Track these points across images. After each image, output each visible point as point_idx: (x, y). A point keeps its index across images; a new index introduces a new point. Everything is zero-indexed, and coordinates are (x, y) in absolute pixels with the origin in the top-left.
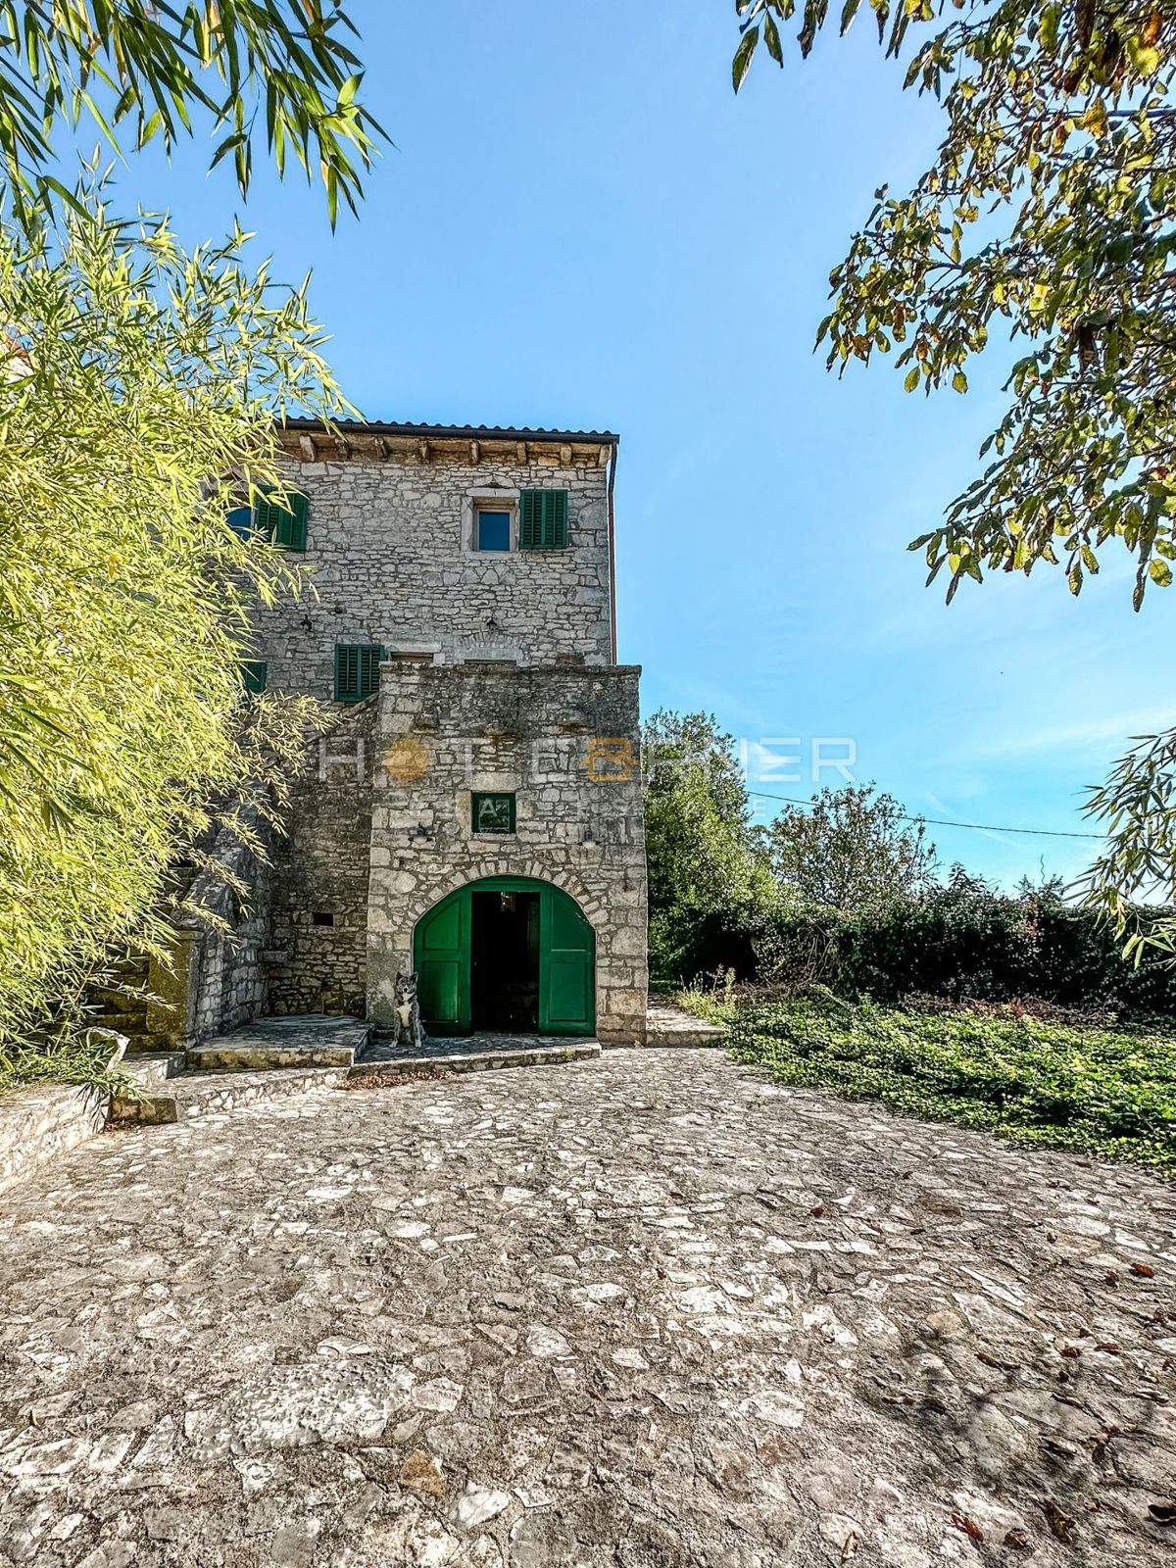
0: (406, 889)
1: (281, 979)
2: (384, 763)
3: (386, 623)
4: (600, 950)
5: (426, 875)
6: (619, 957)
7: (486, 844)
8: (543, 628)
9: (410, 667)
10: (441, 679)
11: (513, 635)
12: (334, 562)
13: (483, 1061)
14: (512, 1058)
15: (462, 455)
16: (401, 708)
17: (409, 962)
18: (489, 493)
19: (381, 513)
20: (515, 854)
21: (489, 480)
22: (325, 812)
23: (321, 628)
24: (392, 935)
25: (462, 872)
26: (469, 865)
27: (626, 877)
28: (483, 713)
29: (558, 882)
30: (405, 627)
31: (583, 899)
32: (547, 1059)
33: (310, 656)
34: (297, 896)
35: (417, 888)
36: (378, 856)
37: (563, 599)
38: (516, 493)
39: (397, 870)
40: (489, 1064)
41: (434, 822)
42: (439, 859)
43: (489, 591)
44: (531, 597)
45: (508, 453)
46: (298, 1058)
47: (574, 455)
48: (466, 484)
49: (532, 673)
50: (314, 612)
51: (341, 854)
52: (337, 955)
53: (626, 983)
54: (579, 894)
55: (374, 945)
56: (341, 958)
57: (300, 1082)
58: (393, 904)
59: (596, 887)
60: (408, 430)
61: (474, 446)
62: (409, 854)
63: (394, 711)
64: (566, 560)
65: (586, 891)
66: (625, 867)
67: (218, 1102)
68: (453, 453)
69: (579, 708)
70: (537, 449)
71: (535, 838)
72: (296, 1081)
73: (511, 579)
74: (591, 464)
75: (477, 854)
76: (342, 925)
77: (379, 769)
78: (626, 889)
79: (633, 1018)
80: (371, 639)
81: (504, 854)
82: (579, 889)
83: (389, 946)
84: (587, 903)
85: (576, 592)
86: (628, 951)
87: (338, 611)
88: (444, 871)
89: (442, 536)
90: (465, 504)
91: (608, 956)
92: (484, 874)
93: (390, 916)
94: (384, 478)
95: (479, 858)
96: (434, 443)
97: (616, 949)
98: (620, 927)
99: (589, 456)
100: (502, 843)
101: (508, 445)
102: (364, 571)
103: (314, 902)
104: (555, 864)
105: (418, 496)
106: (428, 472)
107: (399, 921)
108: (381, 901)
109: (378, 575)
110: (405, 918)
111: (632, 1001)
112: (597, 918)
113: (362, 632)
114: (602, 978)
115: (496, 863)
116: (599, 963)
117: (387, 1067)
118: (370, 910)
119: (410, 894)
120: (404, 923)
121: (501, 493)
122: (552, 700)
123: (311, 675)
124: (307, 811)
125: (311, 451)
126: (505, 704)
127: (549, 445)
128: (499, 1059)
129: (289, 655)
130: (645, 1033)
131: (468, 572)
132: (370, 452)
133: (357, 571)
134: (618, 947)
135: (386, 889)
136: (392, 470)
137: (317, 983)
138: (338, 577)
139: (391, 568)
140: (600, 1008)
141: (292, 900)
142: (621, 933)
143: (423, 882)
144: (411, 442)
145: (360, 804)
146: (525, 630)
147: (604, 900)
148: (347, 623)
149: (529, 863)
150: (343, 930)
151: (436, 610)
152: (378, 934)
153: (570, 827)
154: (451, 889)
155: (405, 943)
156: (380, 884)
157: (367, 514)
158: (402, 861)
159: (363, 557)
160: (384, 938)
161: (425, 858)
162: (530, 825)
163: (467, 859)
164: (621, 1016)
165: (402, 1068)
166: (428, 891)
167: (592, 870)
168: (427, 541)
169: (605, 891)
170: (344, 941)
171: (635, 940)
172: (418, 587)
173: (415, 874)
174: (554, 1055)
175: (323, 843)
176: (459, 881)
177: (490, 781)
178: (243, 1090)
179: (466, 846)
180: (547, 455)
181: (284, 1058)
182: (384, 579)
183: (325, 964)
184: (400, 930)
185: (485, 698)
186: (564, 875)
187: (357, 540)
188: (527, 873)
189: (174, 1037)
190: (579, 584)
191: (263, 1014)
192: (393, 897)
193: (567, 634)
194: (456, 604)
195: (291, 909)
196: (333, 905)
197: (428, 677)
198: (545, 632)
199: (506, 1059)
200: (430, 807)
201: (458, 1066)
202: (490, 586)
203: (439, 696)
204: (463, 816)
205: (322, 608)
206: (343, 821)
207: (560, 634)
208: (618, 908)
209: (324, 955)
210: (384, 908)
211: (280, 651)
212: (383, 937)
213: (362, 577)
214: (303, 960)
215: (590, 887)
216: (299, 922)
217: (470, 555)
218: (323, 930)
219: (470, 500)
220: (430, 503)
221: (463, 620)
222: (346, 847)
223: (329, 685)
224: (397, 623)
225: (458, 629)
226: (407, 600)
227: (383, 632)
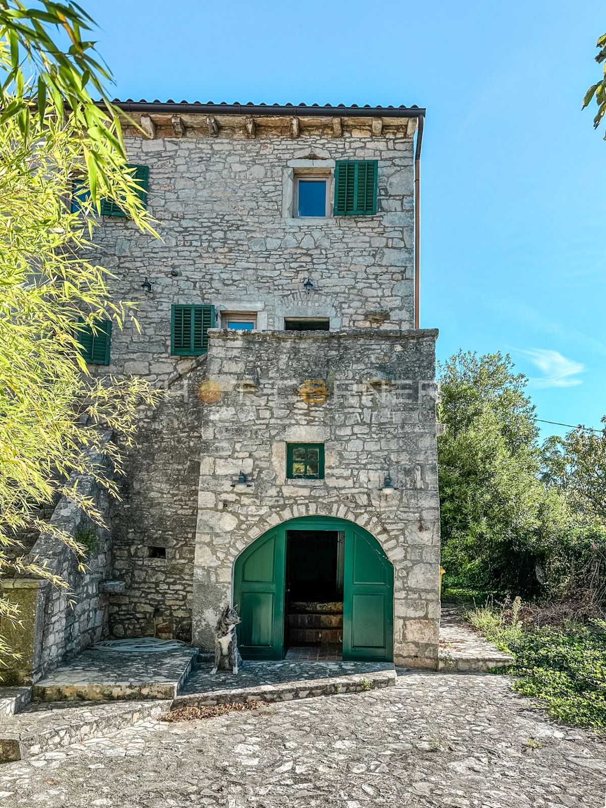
0: (229, 528)
1: (119, 605)
2: (212, 417)
3: (216, 284)
4: (397, 584)
5: (246, 516)
6: (414, 591)
7: (299, 489)
8: (354, 288)
9: (234, 333)
10: (261, 343)
11: (327, 294)
12: (170, 229)
13: (290, 691)
14: (317, 688)
15: (285, 130)
16: (226, 370)
17: (229, 593)
18: (308, 164)
19: (212, 184)
20: (324, 497)
21: (307, 152)
22: (160, 458)
23: (159, 290)
24: (216, 568)
25: (277, 513)
26: (283, 507)
27: (421, 520)
28: (297, 374)
29: (361, 522)
30: (233, 288)
31: (382, 538)
32: (348, 688)
33: (150, 315)
34: (135, 532)
35: (238, 527)
36: (205, 499)
37: (371, 260)
38: (331, 164)
39: (222, 511)
40: (296, 694)
41: (254, 470)
42: (258, 502)
43: (306, 255)
44: (344, 259)
45: (325, 126)
46: (129, 691)
47: (385, 127)
48: (287, 156)
49: (340, 337)
50: (153, 275)
51: (174, 495)
52: (169, 584)
53: (421, 614)
54: (380, 533)
55: (200, 577)
56: (172, 587)
57: (129, 716)
58: (217, 541)
59: (394, 527)
60: (236, 110)
61: (295, 122)
62: (231, 497)
63: (220, 372)
64: (375, 224)
65: (385, 530)
66: (420, 510)
67: (57, 739)
68: (276, 128)
69: (382, 368)
70: (350, 123)
71: (341, 483)
72: (126, 716)
73: (326, 244)
74: (400, 135)
75: (290, 498)
76: (174, 558)
77: (207, 423)
78: (421, 529)
79: (427, 645)
80: (203, 299)
81: (314, 497)
82: (379, 529)
83: (213, 579)
84: (386, 541)
85: (383, 254)
86: (422, 585)
87: (175, 274)
88: (262, 512)
89: (265, 204)
90: (286, 175)
91: (404, 589)
92: (296, 515)
93: (214, 552)
94: (215, 153)
95: (292, 501)
96: (260, 120)
97: (412, 583)
98: (415, 563)
99: (398, 128)
100: (313, 488)
101: (325, 120)
102: (197, 237)
103: (149, 537)
104: (357, 506)
105: (245, 168)
106: (253, 146)
107: (222, 556)
108: (207, 539)
109: (209, 241)
110: (228, 554)
111: (426, 631)
112: (395, 555)
113: (195, 292)
114: (400, 610)
115: (307, 506)
116: (396, 595)
117: (205, 698)
118: (197, 547)
119: (232, 533)
120: (226, 558)
121: (318, 164)
122: (358, 361)
123: (150, 331)
124: (145, 458)
125: (151, 130)
126: (316, 365)
127: (363, 119)
128: (305, 689)
130: (437, 659)
131: (288, 237)
132: (203, 129)
133: (190, 237)
134: (414, 580)
135: (212, 528)
136: (222, 144)
137: (150, 609)
138: (174, 243)
139: (220, 234)
140: (397, 636)
141: (130, 536)
142: (417, 569)
143: (243, 522)
144: (239, 119)
145: (192, 452)
146: (337, 289)
147: (401, 539)
148: (183, 285)
149: (335, 506)
150: (174, 562)
151: (260, 273)
152: (203, 568)
153: (372, 473)
154: (268, 528)
155: (226, 576)
156: (206, 524)
157: (200, 186)
158: (226, 504)
159: (196, 225)
160: (208, 572)
161: (245, 500)
162: (337, 472)
163: (281, 502)
164: (416, 644)
165: (219, 699)
166: (247, 530)
167: (391, 512)
168: (252, 209)
169: (402, 531)
170: (174, 571)
171: (429, 575)
172: (244, 252)
173: (235, 514)
174: (354, 684)
175: (159, 485)
176: (275, 521)
177: (302, 434)
178: (78, 728)
179: (281, 491)
180: (360, 127)
181: (116, 692)
182: (214, 244)
183: (157, 592)
184: (222, 565)
185: (299, 360)
186: (366, 516)
187: (190, 209)
188: (333, 514)
189: (22, 673)
190: (387, 247)
191: (104, 637)
192: (218, 535)
193: (374, 293)
194: (277, 267)
195: (130, 543)
196: (166, 540)
197: (249, 342)
198: (355, 291)
199: (312, 689)
200: (251, 456)
201: (268, 697)
202: (308, 250)
203: (259, 358)
204: (279, 464)
205: (160, 272)
206: (176, 466)
207: (368, 292)
208: (414, 547)
209: (157, 584)
210: (210, 544)
212: (208, 570)
213: (195, 243)
214: (139, 589)
215: (389, 527)
216: (136, 555)
217: (291, 222)
218: (157, 562)
219: (290, 170)
220: (255, 175)
221: (284, 282)
222: (178, 489)
223: (166, 340)
224: (225, 285)
225: (279, 289)
226: (234, 264)
227: (213, 293)
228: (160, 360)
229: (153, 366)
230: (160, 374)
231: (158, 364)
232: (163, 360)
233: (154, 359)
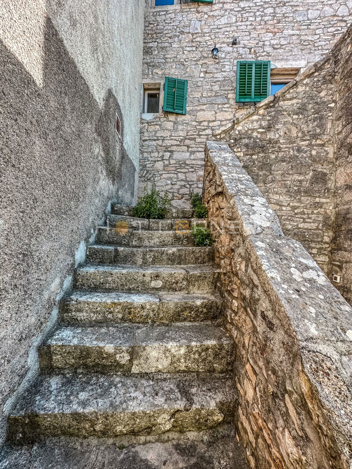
3: (267, 49)
12: (231, 10)
23: (223, 56)
30: (280, 51)
33: (216, 75)
43: (342, 21)
50: (218, 45)
87: (234, 43)
102: (252, 14)
109: (262, 16)
113: (251, 55)
123: (216, 88)
129: (202, 75)
131: (327, 8)
133: (247, 14)
138: (234, 20)
139: (271, 10)
148: (241, 51)
151: (302, 38)
172: (290, 22)
182: (266, 18)
194: (317, 32)
202: (343, 17)
205: (223, 43)
211: (196, 74)
213: (251, 19)
221: (324, 43)
223: (228, 93)
224: (274, 49)
225: (319, 49)
226: (282, 32)
227: (265, 55)
228: (224, 109)
229: (218, 114)
230: (223, 121)
231: (222, 113)
232: (226, 109)
233: (218, 108)
